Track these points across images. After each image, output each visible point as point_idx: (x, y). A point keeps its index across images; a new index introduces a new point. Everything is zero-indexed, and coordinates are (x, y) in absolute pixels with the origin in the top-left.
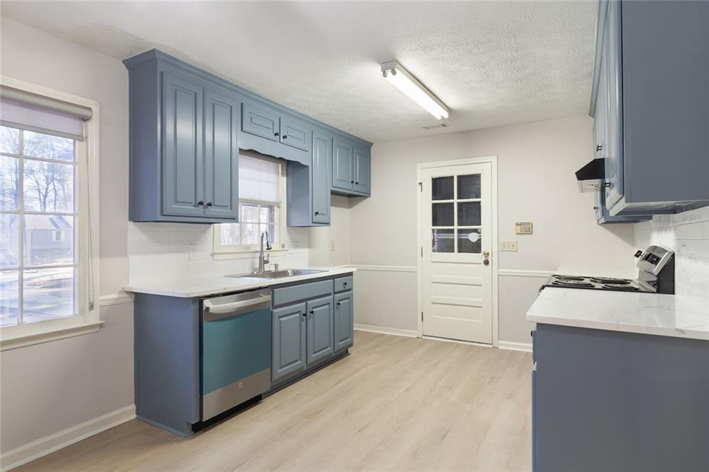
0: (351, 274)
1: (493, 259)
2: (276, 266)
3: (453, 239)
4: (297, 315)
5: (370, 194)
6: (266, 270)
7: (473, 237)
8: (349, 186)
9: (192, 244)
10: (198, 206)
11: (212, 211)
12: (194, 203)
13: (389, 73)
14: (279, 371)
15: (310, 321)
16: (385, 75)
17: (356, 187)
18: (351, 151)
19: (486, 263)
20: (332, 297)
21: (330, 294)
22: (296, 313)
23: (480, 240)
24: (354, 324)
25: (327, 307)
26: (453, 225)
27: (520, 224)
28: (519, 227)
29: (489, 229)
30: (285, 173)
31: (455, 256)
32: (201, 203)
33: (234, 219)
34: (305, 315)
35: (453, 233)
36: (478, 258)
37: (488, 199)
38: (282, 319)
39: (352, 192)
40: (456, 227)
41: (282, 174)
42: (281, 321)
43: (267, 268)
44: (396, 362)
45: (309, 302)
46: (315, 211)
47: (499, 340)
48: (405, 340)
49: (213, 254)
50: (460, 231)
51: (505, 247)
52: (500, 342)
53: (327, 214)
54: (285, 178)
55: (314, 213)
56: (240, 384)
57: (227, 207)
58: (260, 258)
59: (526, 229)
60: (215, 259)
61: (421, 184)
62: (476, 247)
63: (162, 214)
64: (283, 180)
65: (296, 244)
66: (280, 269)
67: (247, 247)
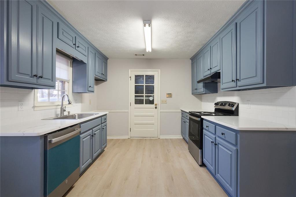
0: (106, 115)
1: (158, 106)
2: (69, 112)
3: (143, 99)
4: (89, 136)
5: (107, 80)
6: (64, 115)
7: (151, 99)
8: (100, 75)
9: (20, 101)
10: (33, 77)
11: (41, 81)
12: (30, 75)
13: (147, 25)
14: (82, 167)
15: (94, 138)
16: (145, 26)
17: (103, 76)
18: (101, 60)
19: (156, 108)
20: (100, 125)
21: (99, 125)
22: (89, 135)
23: (153, 100)
24: (107, 136)
25: (99, 130)
26: (143, 94)
27: (169, 94)
28: (168, 95)
29: (157, 96)
30: (72, 65)
31: (144, 105)
32: (36, 76)
33: (53, 87)
34: (93, 136)
35: (143, 97)
36: (153, 106)
37: (157, 84)
38: (84, 140)
39: (101, 78)
40: (144, 95)
41: (70, 66)
42: (83, 141)
43: (66, 113)
44: (128, 150)
45: (93, 129)
46: (89, 86)
47: (160, 135)
48: (124, 140)
49: (34, 107)
50: (146, 96)
51: (163, 102)
52: (160, 136)
53: (93, 87)
54: (72, 68)
55: (89, 87)
56: (67, 181)
57: (50, 79)
58: (61, 108)
59: (170, 95)
60: (35, 110)
61: (130, 77)
62: (152, 102)
63: (8, 80)
64: (71, 69)
65: (76, 101)
66: (71, 114)
67: (53, 103)
